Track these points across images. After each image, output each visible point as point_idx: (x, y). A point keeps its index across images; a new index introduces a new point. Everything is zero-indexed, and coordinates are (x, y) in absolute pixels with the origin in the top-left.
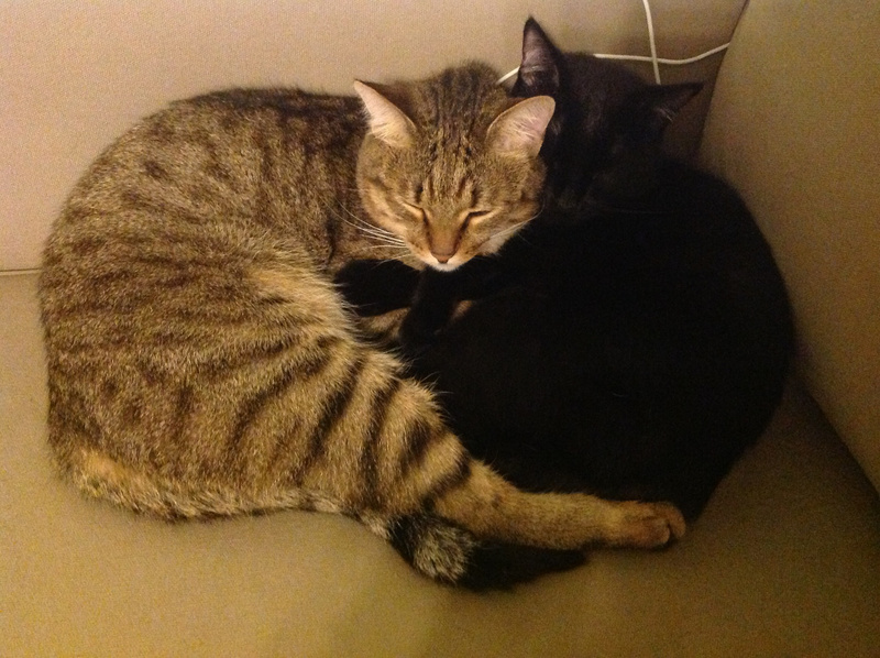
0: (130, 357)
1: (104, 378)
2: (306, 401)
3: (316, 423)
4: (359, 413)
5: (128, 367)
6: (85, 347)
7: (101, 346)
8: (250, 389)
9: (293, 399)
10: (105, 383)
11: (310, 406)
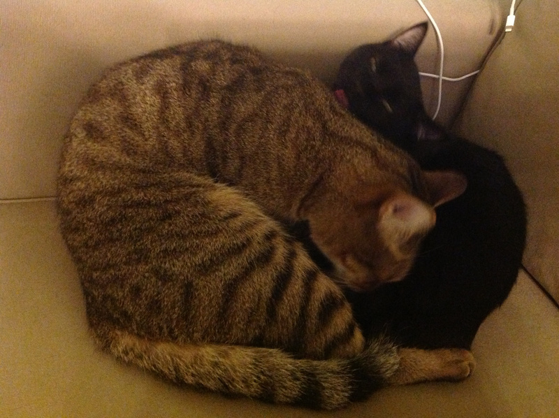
0: (147, 267)
1: (130, 285)
2: (263, 281)
3: (270, 295)
4: (297, 287)
5: (147, 275)
6: (113, 266)
7: (125, 264)
8: (229, 277)
9: (255, 280)
10: (132, 288)
11: (266, 284)
